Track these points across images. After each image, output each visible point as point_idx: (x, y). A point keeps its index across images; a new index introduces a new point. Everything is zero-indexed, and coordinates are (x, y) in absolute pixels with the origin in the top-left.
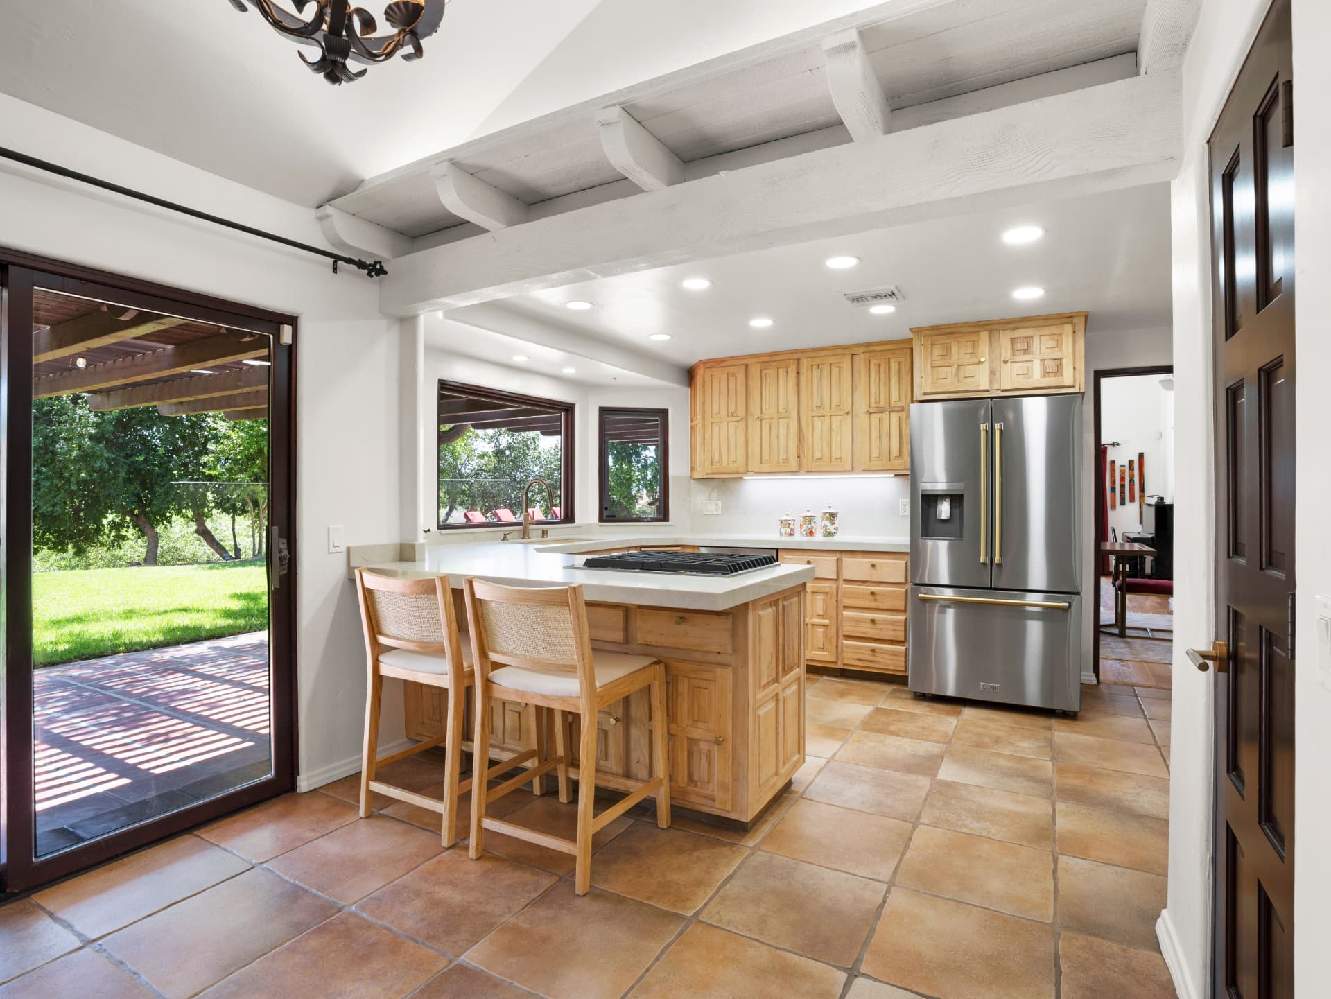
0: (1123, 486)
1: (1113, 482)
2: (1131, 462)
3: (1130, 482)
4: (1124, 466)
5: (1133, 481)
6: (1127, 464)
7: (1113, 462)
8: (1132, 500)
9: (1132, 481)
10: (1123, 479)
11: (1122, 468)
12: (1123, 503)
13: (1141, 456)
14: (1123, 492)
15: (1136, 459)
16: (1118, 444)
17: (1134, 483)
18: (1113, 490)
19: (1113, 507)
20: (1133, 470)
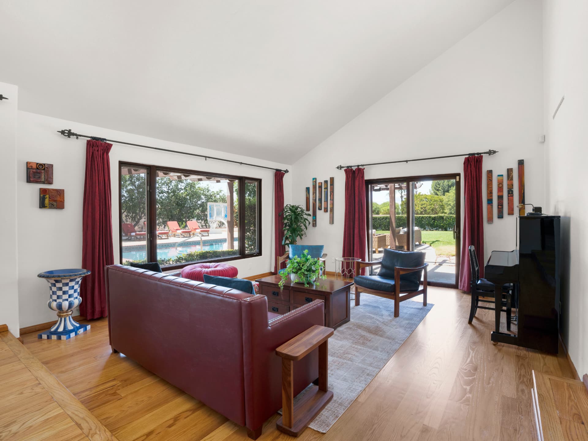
0: (500, 198)
1: (490, 193)
2: (510, 171)
3: (509, 193)
4: (502, 176)
5: (512, 191)
6: (505, 173)
7: (490, 172)
8: (511, 213)
9: (510, 192)
10: (500, 189)
11: (500, 178)
12: (501, 216)
13: (521, 163)
14: (500, 205)
15: (515, 166)
16: (495, 152)
17: (512, 193)
18: (490, 201)
19: (490, 220)
20: (512, 179)
